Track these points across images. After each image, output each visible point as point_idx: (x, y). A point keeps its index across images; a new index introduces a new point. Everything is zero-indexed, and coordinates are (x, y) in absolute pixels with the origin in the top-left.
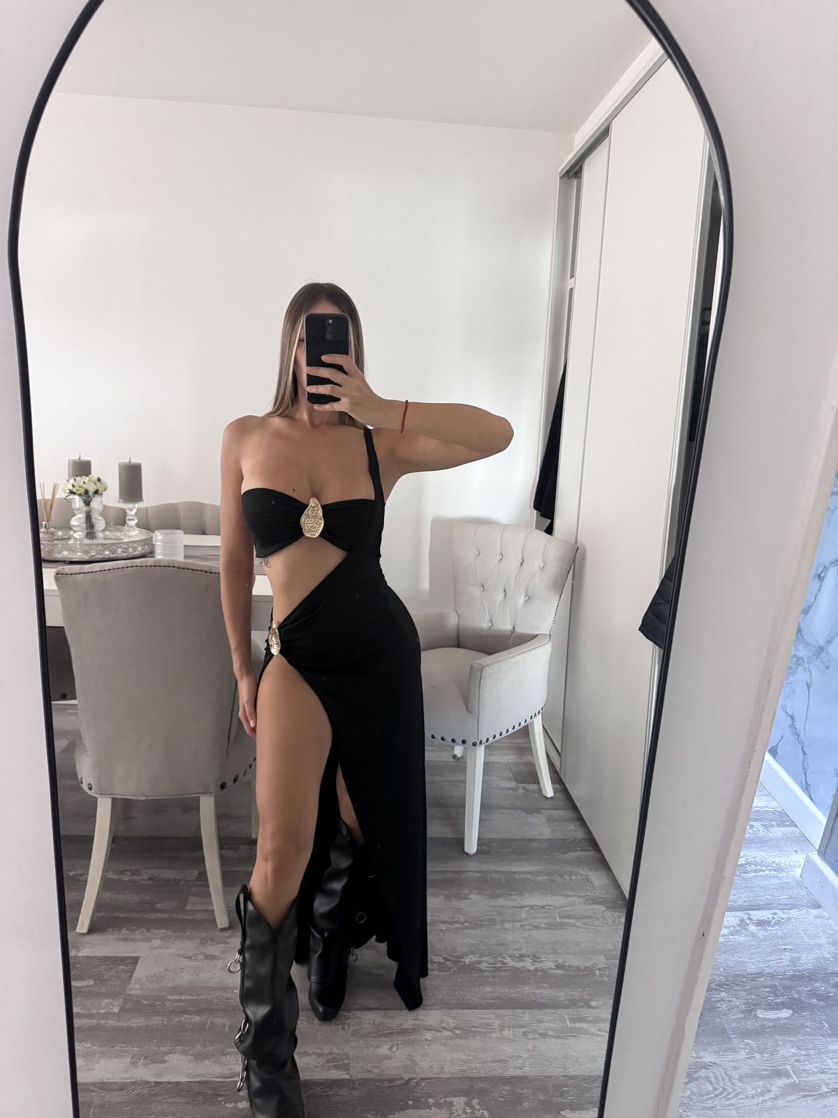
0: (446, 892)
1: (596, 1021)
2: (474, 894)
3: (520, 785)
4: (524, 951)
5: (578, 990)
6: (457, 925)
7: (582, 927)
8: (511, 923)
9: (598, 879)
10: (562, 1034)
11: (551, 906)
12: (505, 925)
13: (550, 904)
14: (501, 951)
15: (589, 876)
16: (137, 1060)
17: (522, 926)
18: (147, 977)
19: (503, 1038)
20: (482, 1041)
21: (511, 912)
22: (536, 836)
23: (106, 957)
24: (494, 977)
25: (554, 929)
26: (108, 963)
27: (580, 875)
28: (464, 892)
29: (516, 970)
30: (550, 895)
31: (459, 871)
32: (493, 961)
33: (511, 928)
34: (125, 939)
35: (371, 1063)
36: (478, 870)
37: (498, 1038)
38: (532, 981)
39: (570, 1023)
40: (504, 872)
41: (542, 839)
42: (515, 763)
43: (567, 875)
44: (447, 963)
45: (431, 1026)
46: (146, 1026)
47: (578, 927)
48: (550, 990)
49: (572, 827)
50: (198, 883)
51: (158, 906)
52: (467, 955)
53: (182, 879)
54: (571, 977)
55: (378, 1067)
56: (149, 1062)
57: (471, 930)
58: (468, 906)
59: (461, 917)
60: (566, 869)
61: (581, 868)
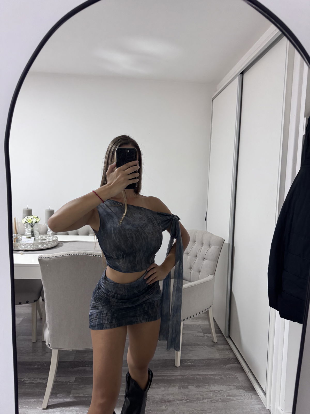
0: (178, 385)
2: (190, 386)
3: (205, 335)
6: (184, 401)
7: (236, 401)
8: (206, 400)
9: (240, 377)
11: (222, 391)
12: (204, 401)
15: (236, 376)
17: (211, 401)
21: (206, 394)
22: (213, 357)
25: (224, 402)
27: (233, 375)
28: (185, 385)
30: (221, 385)
31: (183, 375)
33: (207, 402)
36: (190, 374)
40: (202, 375)
41: (216, 359)
42: (202, 325)
43: (228, 376)
47: (235, 401)
49: (227, 353)
50: (75, 383)
53: (69, 381)
57: (190, 404)
58: (189, 392)
59: (186, 397)
60: (227, 373)
61: (233, 372)
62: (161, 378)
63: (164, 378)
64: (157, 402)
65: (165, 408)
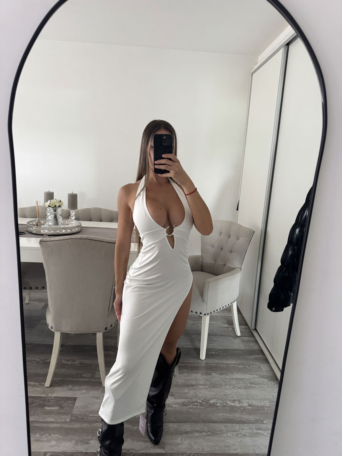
0: (201, 372)
1: (266, 429)
2: (213, 373)
3: (230, 326)
4: (235, 398)
5: (258, 416)
6: (207, 386)
7: (258, 388)
8: (229, 386)
9: (264, 367)
10: (252, 435)
12: (226, 387)
13: (245, 378)
14: (226, 398)
15: (260, 366)
16: (78, 443)
17: (234, 387)
18: (80, 406)
19: (228, 436)
20: (219, 437)
21: (229, 381)
22: (237, 348)
23: (63, 397)
24: (223, 409)
25: (247, 389)
26: (64, 400)
27: (257, 365)
28: (209, 372)
29: (232, 407)
30: (245, 374)
32: (222, 402)
33: (229, 388)
34: (71, 390)
35: (174, 446)
36: (214, 363)
37: (226, 436)
38: (239, 411)
39: (256, 430)
40: (225, 364)
41: (240, 350)
42: (227, 317)
43: (251, 365)
44: (203, 403)
45: (198, 430)
46: (81, 428)
47: (257, 388)
48: (246, 416)
49: (252, 344)
51: (83, 375)
52: (211, 400)
53: (93, 364)
54: (255, 410)
55: (177, 448)
56: (83, 444)
57: (213, 389)
58: (211, 378)
59: (208, 383)
60: (251, 363)
61: (257, 362)
62: (184, 364)
63: (187, 364)
64: (180, 386)
65: (188, 391)
